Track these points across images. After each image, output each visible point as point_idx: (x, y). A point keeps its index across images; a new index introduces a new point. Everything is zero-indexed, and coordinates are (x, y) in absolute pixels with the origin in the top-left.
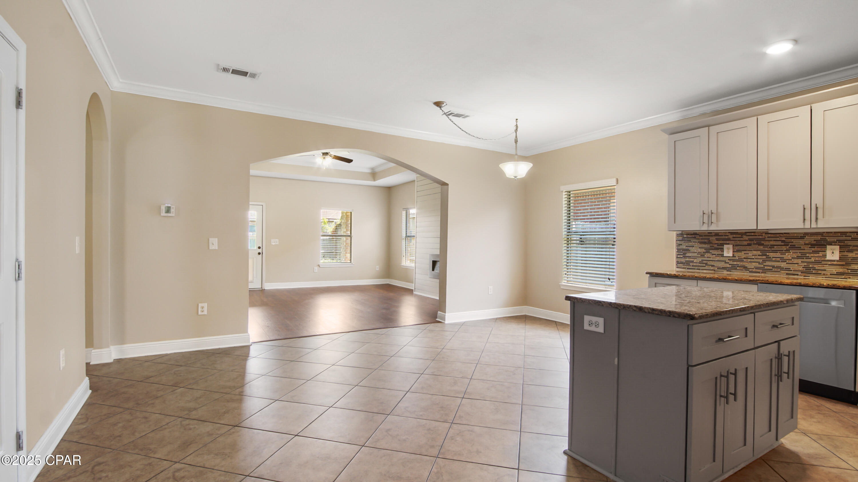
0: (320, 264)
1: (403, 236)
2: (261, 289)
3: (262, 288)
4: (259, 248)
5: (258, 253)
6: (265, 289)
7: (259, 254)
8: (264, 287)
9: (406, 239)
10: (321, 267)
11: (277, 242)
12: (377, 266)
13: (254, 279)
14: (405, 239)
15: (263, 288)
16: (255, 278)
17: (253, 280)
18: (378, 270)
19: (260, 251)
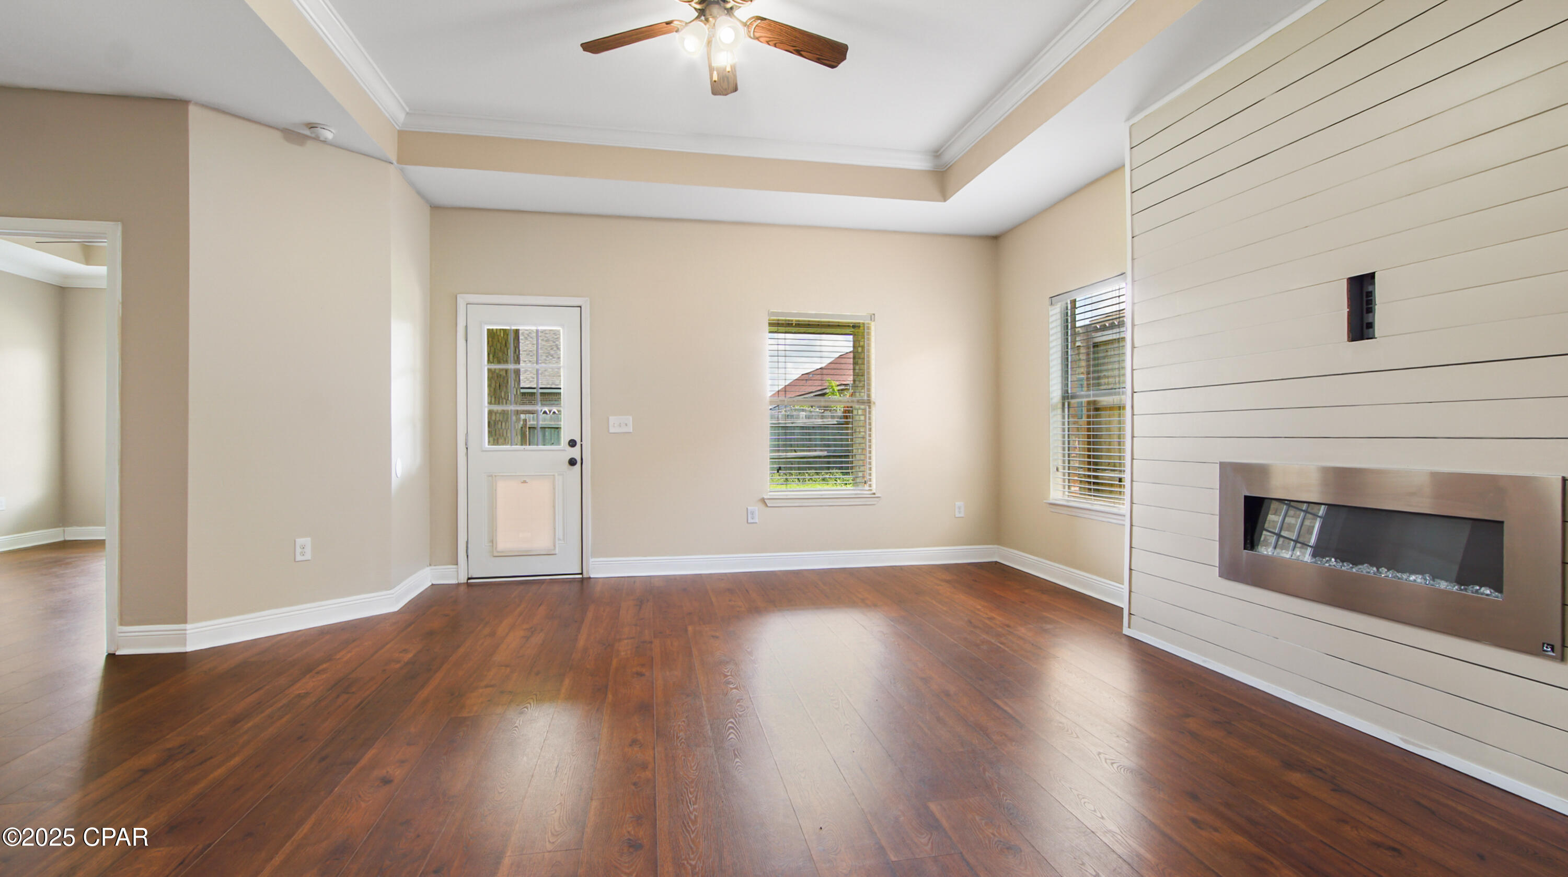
0: (765, 497)
1: (1051, 396)
2: (580, 576)
3: (581, 574)
4: (572, 443)
5: (567, 463)
6: (590, 578)
7: (572, 462)
8: (588, 572)
9: (1063, 405)
10: (769, 505)
11: (626, 425)
12: (958, 504)
13: (557, 546)
14: (1060, 406)
15: (585, 575)
16: (559, 539)
17: (555, 546)
18: (962, 515)
19: (575, 453)
